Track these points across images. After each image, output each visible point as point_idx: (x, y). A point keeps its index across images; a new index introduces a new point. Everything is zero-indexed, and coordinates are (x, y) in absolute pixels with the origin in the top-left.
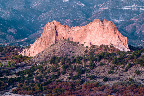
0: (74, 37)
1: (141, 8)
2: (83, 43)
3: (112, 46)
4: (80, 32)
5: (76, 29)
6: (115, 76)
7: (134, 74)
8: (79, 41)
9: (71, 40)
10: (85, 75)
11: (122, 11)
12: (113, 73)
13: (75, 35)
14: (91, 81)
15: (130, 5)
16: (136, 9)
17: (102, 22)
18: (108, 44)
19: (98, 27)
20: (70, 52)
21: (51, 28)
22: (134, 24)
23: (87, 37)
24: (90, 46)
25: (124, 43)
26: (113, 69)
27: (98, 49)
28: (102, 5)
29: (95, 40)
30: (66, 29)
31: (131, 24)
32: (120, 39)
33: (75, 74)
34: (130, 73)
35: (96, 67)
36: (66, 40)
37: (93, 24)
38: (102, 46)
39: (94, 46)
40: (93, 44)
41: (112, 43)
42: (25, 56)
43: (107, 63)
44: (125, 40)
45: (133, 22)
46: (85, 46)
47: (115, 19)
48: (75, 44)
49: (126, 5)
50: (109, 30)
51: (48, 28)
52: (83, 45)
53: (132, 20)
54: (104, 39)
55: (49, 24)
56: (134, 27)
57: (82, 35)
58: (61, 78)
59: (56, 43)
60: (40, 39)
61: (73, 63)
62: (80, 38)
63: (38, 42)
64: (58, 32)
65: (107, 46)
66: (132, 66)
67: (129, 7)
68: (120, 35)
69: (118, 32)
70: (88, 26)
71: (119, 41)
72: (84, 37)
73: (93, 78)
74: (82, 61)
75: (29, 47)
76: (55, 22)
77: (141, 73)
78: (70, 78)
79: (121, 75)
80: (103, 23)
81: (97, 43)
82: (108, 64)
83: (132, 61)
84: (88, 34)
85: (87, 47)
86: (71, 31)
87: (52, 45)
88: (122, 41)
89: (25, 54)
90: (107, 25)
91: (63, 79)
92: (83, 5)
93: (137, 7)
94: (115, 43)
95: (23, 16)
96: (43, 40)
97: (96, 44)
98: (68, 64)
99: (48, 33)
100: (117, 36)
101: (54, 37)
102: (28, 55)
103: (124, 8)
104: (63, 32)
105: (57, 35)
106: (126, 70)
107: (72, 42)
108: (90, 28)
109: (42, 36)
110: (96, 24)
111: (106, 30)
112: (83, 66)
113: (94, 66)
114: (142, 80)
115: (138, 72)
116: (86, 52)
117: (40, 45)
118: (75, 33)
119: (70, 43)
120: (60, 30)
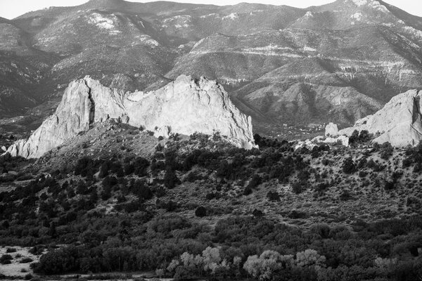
0: (131, 115)
1: (286, 51)
2: (151, 129)
3: (217, 137)
4: (146, 105)
5: (138, 96)
6: (224, 204)
7: (265, 200)
8: (142, 123)
9: (124, 121)
10: (154, 201)
11: (243, 58)
12: (217, 196)
13: (134, 111)
14: (168, 214)
15: (261, 46)
16: (273, 54)
17: (197, 81)
18: (208, 131)
19: (187, 93)
20: (123, 148)
21: (80, 93)
22: (270, 87)
23: (162, 116)
24: (167, 137)
25: (246, 129)
26: (219, 188)
27: (186, 143)
28: (197, 45)
29: (180, 124)
30: (113, 96)
31: (261, 87)
32: (236, 122)
33: (132, 198)
34: (257, 197)
35: (180, 183)
36: (113, 121)
37: (176, 86)
38: (194, 137)
39: (176, 137)
40: (174, 131)
41: (219, 129)
42: (18, 157)
43: (204, 174)
44: (247, 123)
45: (266, 84)
46: (157, 135)
47: (227, 76)
48: (134, 131)
49: (252, 44)
50: (212, 101)
51: (74, 93)
52: (152, 134)
53: (264, 78)
54: (199, 121)
55: (74, 84)
56: (269, 95)
57: (151, 112)
58: (99, 207)
59: (91, 127)
60: (54, 117)
61: (127, 174)
62: (145, 118)
63: (48, 125)
64: (96, 102)
65: (207, 136)
66: (261, 183)
67: (257, 49)
68: (236, 112)
69: (230, 105)
70: (165, 91)
71: (234, 126)
72: (153, 115)
73: (171, 207)
74: (149, 170)
75: (27, 137)
76: (88, 78)
77: (281, 199)
78: (118, 208)
79: (237, 203)
80: (198, 85)
81: (185, 129)
82: (206, 178)
83: (261, 171)
84: (165, 108)
85: (161, 138)
86: (125, 101)
87: (81, 133)
88: (240, 125)
89: (18, 152)
90: (207, 88)
91: (104, 210)
92: (156, 43)
93: (277, 51)
94: (225, 131)
95: (14, 65)
96: (61, 122)
97: (181, 132)
98: (115, 176)
99: (73, 105)
100: (229, 114)
101: (87, 114)
102: (24, 156)
103: (248, 51)
104: (108, 104)
105: (92, 110)
106: (248, 192)
107: (127, 127)
108: (169, 96)
109: (59, 112)
110: (182, 86)
111: (204, 100)
112: (151, 180)
113: (172, 182)
114: (283, 214)
115: (274, 196)
116: (160, 148)
117: (54, 132)
118: (135, 107)
119: (122, 128)
120: (101, 98)
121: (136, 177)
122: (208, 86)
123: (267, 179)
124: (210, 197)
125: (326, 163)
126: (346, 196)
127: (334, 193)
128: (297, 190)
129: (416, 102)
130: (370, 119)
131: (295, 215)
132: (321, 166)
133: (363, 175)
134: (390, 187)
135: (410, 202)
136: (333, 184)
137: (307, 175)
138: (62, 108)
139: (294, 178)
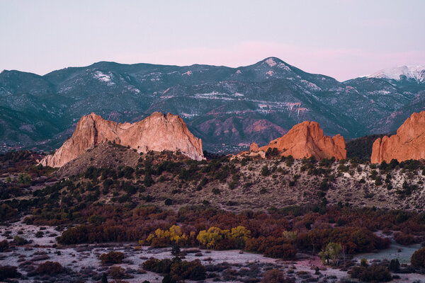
0: (122, 139)
1: (224, 96)
2: (136, 147)
3: (179, 152)
4: (132, 131)
5: (126, 126)
6: (183, 196)
7: (211, 194)
8: (129, 144)
9: (117, 143)
10: (137, 195)
11: (196, 101)
12: (179, 192)
13: (124, 136)
14: (147, 204)
15: (208, 93)
16: (216, 98)
17: (165, 116)
18: (173, 149)
19: (159, 124)
20: (117, 160)
21: (88, 124)
22: (214, 120)
23: (143, 139)
24: (146, 153)
25: (198, 147)
26: (180, 186)
27: (158, 156)
28: (165, 92)
29: (155, 144)
30: (110, 126)
31: (207, 120)
32: (191, 143)
33: (123, 193)
34: (206, 192)
35: (154, 183)
36: (110, 142)
37: (151, 119)
38: (163, 153)
39: (152, 153)
40: (151, 149)
41: (180, 147)
42: (47, 167)
43: (170, 177)
44: (199, 143)
45: (211, 117)
46: (139, 152)
47: (185, 112)
48: (124, 149)
49: (201, 91)
50: (176, 129)
51: (84, 125)
52: (135, 151)
53: (209, 114)
54: (166, 142)
55: (84, 118)
56: (213, 125)
57: (135, 136)
58: (101, 199)
59: (95, 147)
60: (71, 140)
61: (119, 177)
62: (131, 140)
63: (67, 145)
64: (98, 130)
65: (172, 152)
66: (208, 183)
67: (205, 94)
68: (191, 136)
69: (188, 132)
70: (144, 123)
71: (190, 145)
72: (137, 138)
73: (149, 199)
74: (134, 175)
75: (53, 153)
76: (94, 115)
77: (221, 193)
78: (113, 200)
79: (192, 196)
80: (166, 119)
81: (157, 147)
82: (172, 179)
83: (208, 175)
84: (144, 134)
85: (142, 154)
86: (118, 129)
87: (89, 151)
88: (194, 145)
89: (47, 163)
90: (172, 121)
91: (104, 202)
92: (138, 91)
93: (218, 96)
94: (183, 148)
95: (44, 106)
96: (76, 143)
97: (155, 150)
98: (112, 179)
99: (83, 132)
100: (187, 138)
101: (93, 138)
102: (51, 165)
103: (198, 96)
104: (106, 131)
105: (96, 135)
106: (200, 189)
107: (119, 146)
108: (147, 126)
109: (74, 137)
110: (156, 120)
111: (170, 129)
112: (136, 181)
113: (150, 182)
114: (223, 203)
115: (217, 192)
116: (141, 160)
117: (71, 150)
118: (123, 133)
119: (116, 147)
120: (102, 127)
121: (125, 180)
122: (173, 119)
123: (212, 180)
124: (175, 192)
125: (251, 169)
126: (264, 191)
127: (256, 189)
128: (232, 187)
129: (308, 129)
130: (279, 140)
131: (231, 204)
132: (248, 171)
133: (275, 177)
134: (292, 184)
135: (305, 194)
136: (255, 183)
137: (238, 177)
138: (77, 134)
139: (230, 179)
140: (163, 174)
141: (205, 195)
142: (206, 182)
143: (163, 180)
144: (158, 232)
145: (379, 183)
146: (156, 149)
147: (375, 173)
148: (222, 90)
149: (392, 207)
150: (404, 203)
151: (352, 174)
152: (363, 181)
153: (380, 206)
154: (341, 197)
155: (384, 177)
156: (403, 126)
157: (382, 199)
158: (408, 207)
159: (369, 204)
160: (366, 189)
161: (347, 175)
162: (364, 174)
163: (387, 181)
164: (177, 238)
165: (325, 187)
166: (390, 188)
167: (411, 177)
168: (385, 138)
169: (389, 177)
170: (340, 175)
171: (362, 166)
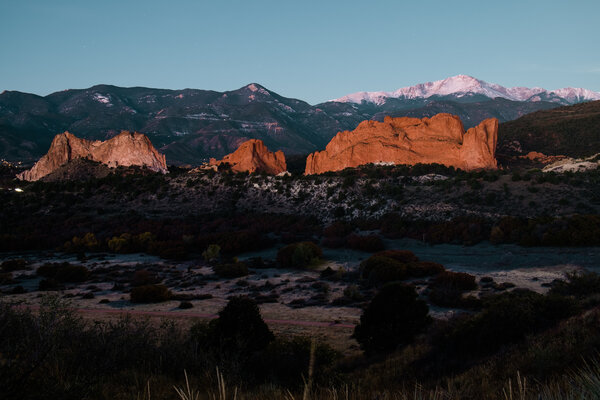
0: (94, 155)
1: (211, 117)
2: (106, 162)
3: (145, 166)
4: (103, 148)
5: (98, 144)
6: (116, 207)
7: (141, 204)
8: (101, 159)
9: (90, 159)
10: (75, 206)
11: (187, 121)
12: (114, 202)
13: (95, 153)
15: (197, 114)
16: (204, 118)
17: (132, 135)
18: (140, 164)
19: (127, 141)
20: (88, 174)
21: (62, 142)
22: (202, 138)
23: (113, 155)
24: (116, 167)
25: (162, 163)
26: (115, 198)
27: (127, 170)
28: (159, 113)
29: (123, 159)
30: (83, 143)
31: (197, 138)
32: (156, 158)
34: (137, 202)
35: (93, 195)
36: (83, 158)
37: (120, 137)
38: (132, 167)
39: (121, 167)
40: (120, 164)
41: (146, 162)
42: (24, 181)
43: (108, 189)
45: (200, 135)
46: (110, 166)
48: (95, 164)
49: (192, 113)
50: (142, 146)
51: (58, 141)
52: (106, 166)
53: (199, 132)
54: (134, 157)
55: (58, 136)
57: (106, 152)
58: (41, 211)
59: (69, 162)
60: (46, 156)
61: (61, 190)
62: (103, 156)
63: (42, 161)
64: (72, 147)
65: (139, 167)
67: (195, 115)
68: (156, 152)
69: (153, 149)
70: (114, 140)
71: (155, 161)
72: (107, 154)
73: (85, 210)
75: (30, 169)
76: (67, 134)
77: (150, 203)
78: (53, 211)
79: (124, 206)
80: (133, 137)
81: (126, 162)
82: (109, 192)
83: (141, 187)
84: (114, 150)
85: (112, 168)
86: (90, 146)
87: (63, 166)
88: (158, 159)
89: (24, 178)
90: (139, 139)
91: (44, 213)
92: (135, 112)
93: (206, 116)
94: (150, 163)
96: (50, 159)
99: (58, 149)
100: (152, 154)
101: (67, 154)
102: (28, 179)
103: (189, 116)
104: (79, 148)
105: (70, 152)
106: (132, 199)
107: (92, 161)
108: (116, 143)
109: (49, 153)
110: (124, 138)
111: (137, 146)
113: (89, 195)
114: (149, 212)
115: (147, 202)
116: (111, 173)
117: (46, 165)
118: (96, 150)
119: (88, 162)
120: (75, 145)
121: (67, 192)
122: (139, 138)
123: (144, 191)
124: (109, 203)
125: (178, 182)
126: (186, 201)
127: (180, 199)
128: (160, 197)
131: (155, 212)
132: (176, 183)
133: (197, 188)
134: (210, 194)
135: (219, 203)
136: (180, 193)
137: (167, 189)
138: (52, 150)
139: (160, 191)
140: (102, 187)
141: (136, 205)
142: (139, 193)
143: (101, 192)
144: (75, 239)
145: (280, 192)
146: (125, 164)
147: (278, 183)
148: (210, 111)
149: (287, 211)
150: (297, 208)
151: (260, 185)
152: (268, 190)
153: (278, 211)
154: (249, 204)
155: (285, 186)
156: (330, 144)
157: (281, 205)
158: (300, 211)
159: (270, 210)
160: (270, 197)
161: (256, 185)
162: (270, 185)
163: (287, 190)
164: (91, 244)
165: (237, 195)
166: (289, 195)
167: (306, 186)
168: (316, 153)
169: (289, 187)
170: (252, 186)
171: (269, 178)
